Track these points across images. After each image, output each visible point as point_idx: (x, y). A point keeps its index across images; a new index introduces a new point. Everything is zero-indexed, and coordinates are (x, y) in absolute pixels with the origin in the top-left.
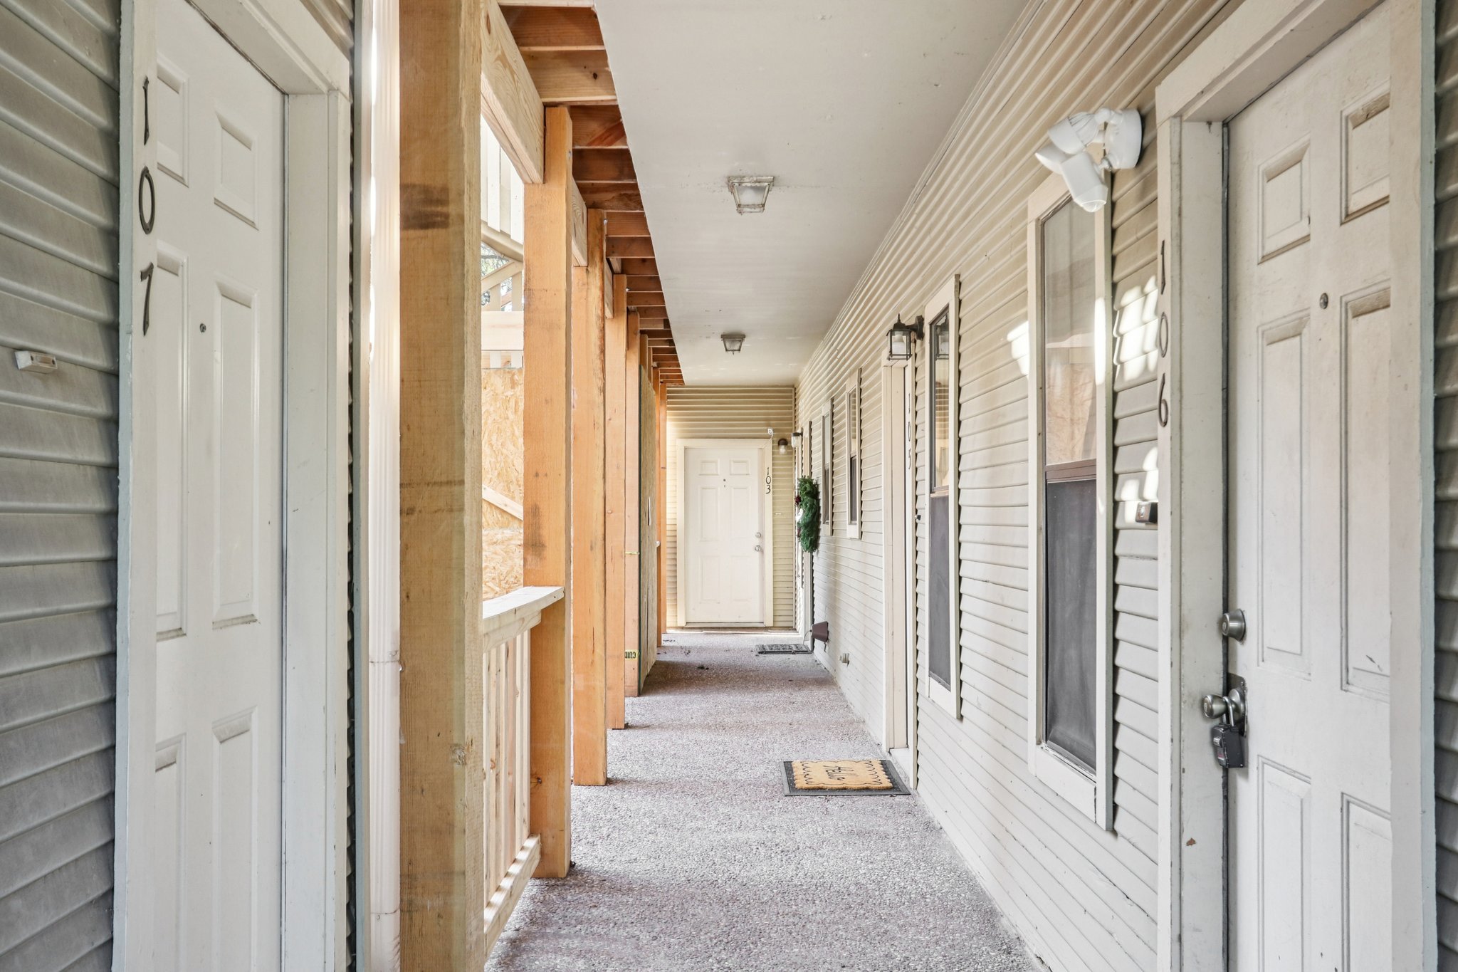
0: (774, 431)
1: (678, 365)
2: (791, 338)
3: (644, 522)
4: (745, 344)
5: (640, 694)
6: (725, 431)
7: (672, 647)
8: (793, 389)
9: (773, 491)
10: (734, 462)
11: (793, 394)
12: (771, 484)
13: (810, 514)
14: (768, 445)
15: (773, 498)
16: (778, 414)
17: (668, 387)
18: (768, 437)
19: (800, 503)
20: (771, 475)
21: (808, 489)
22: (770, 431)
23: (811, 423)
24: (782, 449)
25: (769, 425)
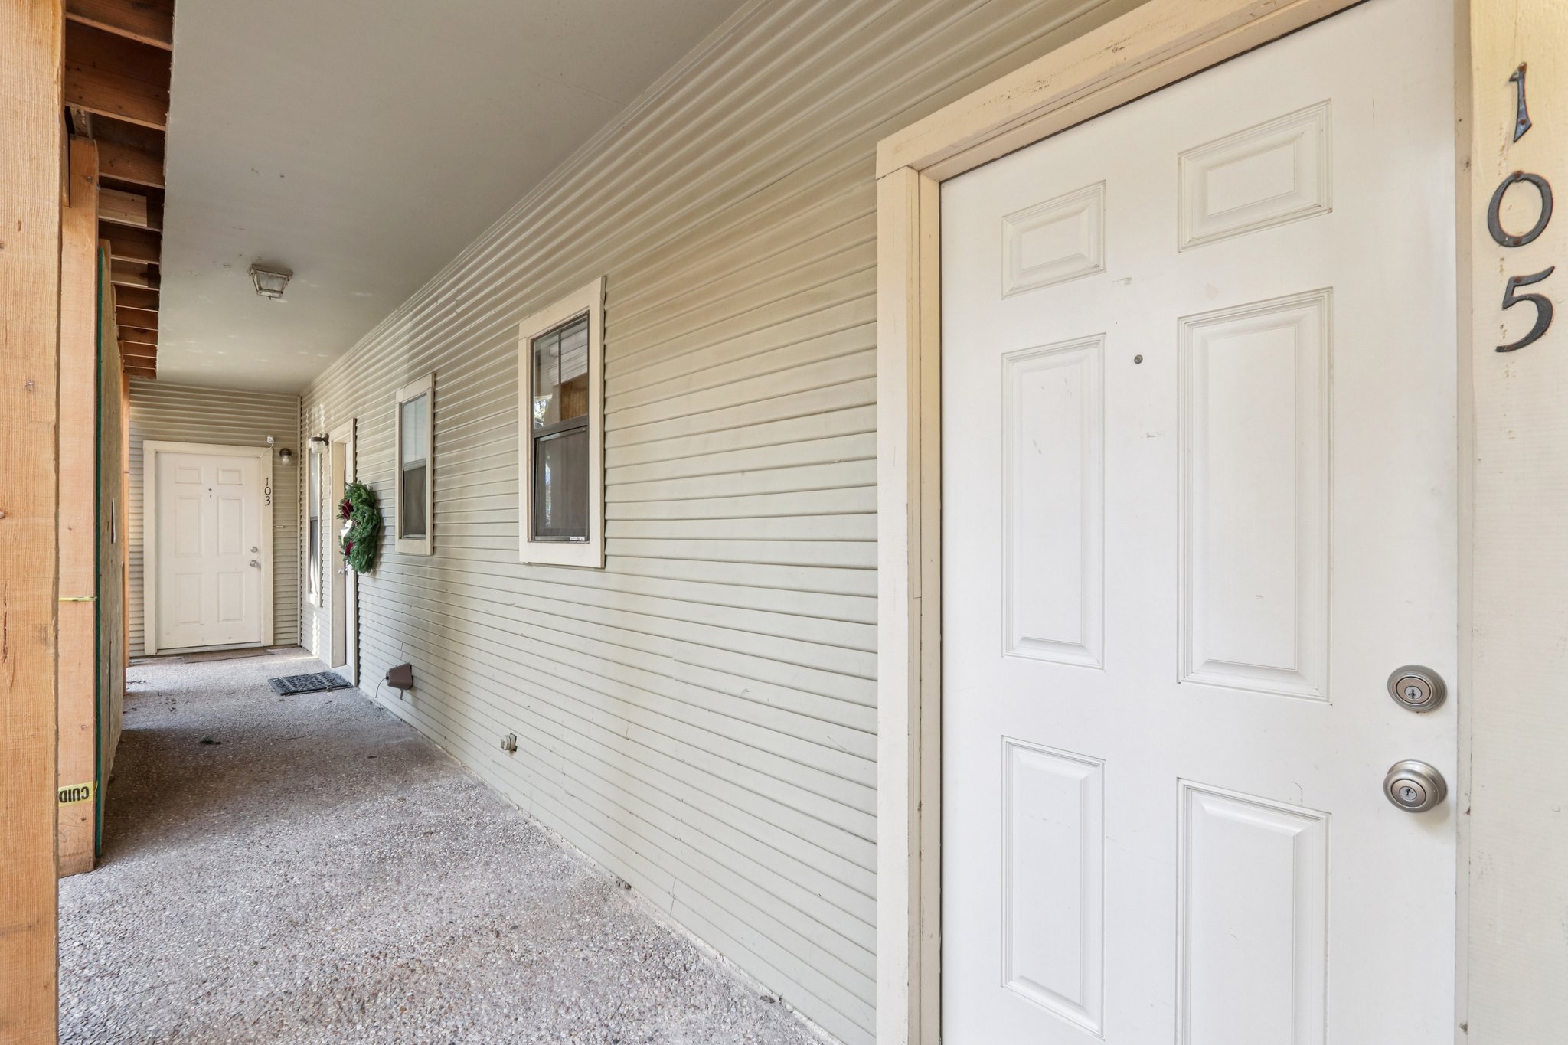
0: (275, 439)
1: (154, 337)
2: (358, 294)
3: (105, 539)
4: (291, 287)
5: (97, 865)
6: (212, 436)
7: (143, 694)
8: (299, 398)
9: (273, 503)
10: (223, 471)
11: (299, 403)
12: (271, 496)
13: (370, 527)
14: (267, 455)
15: (274, 510)
16: (279, 422)
17: (132, 379)
18: (268, 446)
19: (352, 514)
20: (270, 486)
21: (364, 496)
22: (270, 439)
23: (356, 420)
24: (285, 459)
25: (268, 434)
